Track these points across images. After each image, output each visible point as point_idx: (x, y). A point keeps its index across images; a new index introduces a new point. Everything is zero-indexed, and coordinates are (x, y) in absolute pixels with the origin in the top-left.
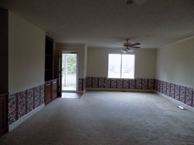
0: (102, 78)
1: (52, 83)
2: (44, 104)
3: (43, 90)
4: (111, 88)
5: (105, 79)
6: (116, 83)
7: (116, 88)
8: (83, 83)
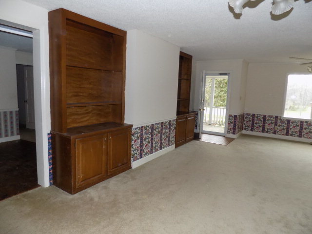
0: (271, 117)
1: (187, 118)
2: (174, 145)
3: (173, 126)
4: (288, 135)
5: (277, 119)
6: (299, 128)
7: (300, 136)
8: (235, 122)
